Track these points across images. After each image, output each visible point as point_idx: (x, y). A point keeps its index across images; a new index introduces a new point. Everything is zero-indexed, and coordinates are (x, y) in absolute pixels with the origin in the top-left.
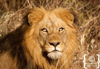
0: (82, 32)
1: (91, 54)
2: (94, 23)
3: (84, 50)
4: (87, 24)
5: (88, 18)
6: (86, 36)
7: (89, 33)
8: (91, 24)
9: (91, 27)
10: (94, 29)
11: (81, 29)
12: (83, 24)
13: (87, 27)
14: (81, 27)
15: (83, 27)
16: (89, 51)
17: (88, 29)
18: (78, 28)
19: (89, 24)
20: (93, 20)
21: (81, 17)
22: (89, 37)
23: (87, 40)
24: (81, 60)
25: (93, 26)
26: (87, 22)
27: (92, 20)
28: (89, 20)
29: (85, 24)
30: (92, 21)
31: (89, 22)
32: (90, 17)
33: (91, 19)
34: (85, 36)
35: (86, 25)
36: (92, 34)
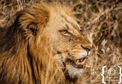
0: (89, 29)
1: (101, 59)
2: (105, 17)
3: (92, 55)
4: (96, 19)
5: (97, 11)
6: (95, 36)
7: (99, 32)
8: (101, 19)
9: (102, 23)
10: (105, 25)
11: (88, 26)
12: (91, 20)
13: (97, 23)
14: (89, 23)
15: (91, 24)
16: (99, 56)
17: (98, 25)
18: (84, 25)
19: (99, 20)
20: (105, 14)
21: (89, 9)
22: (99, 37)
23: (97, 41)
24: (88, 68)
25: (105, 21)
26: (96, 17)
27: (103, 14)
28: (99, 14)
29: (93, 19)
30: (103, 16)
31: (99, 17)
32: (101, 10)
33: (102, 12)
34: (93, 36)
35: (95, 21)
36: (103, 32)
